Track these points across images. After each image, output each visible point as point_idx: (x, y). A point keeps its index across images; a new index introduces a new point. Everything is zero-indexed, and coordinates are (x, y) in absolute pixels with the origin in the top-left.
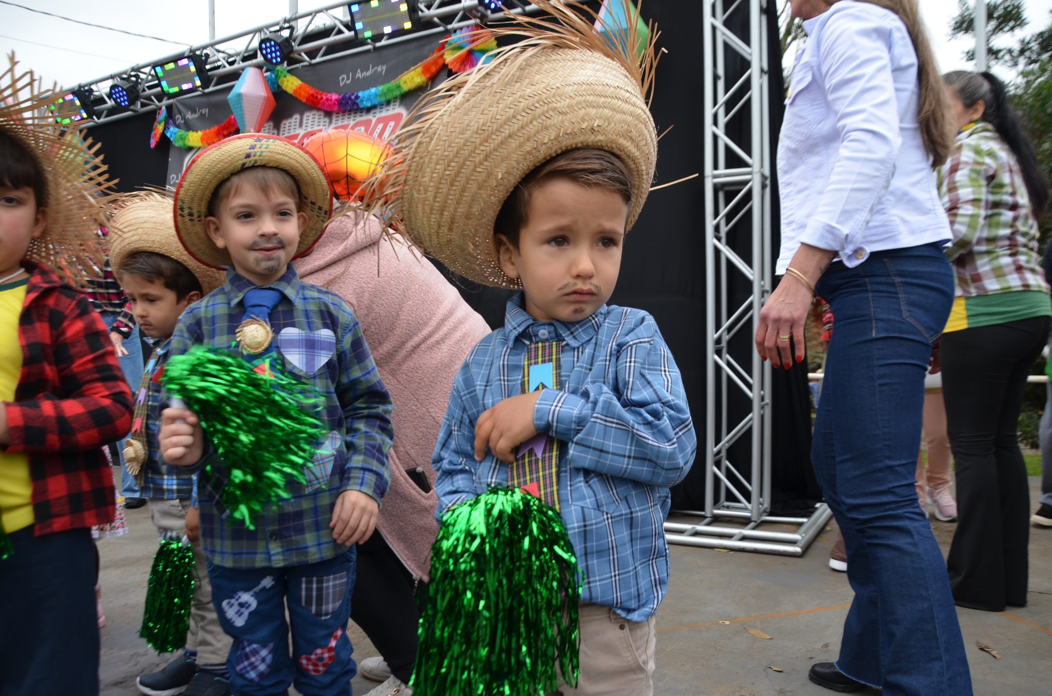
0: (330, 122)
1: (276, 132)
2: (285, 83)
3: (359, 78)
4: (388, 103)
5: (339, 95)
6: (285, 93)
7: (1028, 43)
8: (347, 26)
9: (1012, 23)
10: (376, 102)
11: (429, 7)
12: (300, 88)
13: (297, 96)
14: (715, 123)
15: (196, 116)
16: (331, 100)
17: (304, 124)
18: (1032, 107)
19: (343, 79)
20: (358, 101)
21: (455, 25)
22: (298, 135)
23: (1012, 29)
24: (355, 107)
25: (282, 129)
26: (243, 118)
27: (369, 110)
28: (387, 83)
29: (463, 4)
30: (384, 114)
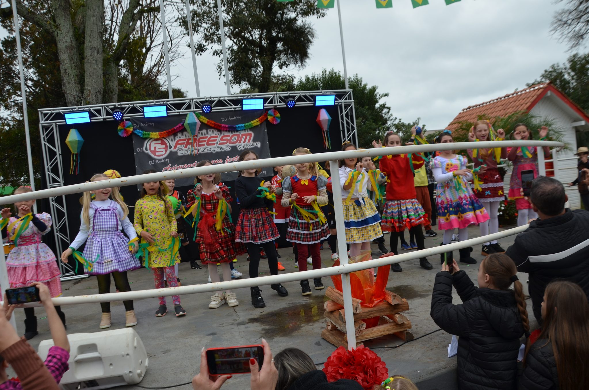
0: (221, 134)
2: (202, 119)
3: (230, 119)
4: (245, 130)
5: (228, 125)
10: (242, 129)
13: (208, 124)
15: (146, 126)
16: (225, 127)
17: (209, 133)
19: (223, 119)
20: (237, 128)
21: (266, 107)
24: (234, 130)
25: (198, 134)
27: (237, 131)
28: (246, 123)
29: (276, 104)
30: (244, 133)
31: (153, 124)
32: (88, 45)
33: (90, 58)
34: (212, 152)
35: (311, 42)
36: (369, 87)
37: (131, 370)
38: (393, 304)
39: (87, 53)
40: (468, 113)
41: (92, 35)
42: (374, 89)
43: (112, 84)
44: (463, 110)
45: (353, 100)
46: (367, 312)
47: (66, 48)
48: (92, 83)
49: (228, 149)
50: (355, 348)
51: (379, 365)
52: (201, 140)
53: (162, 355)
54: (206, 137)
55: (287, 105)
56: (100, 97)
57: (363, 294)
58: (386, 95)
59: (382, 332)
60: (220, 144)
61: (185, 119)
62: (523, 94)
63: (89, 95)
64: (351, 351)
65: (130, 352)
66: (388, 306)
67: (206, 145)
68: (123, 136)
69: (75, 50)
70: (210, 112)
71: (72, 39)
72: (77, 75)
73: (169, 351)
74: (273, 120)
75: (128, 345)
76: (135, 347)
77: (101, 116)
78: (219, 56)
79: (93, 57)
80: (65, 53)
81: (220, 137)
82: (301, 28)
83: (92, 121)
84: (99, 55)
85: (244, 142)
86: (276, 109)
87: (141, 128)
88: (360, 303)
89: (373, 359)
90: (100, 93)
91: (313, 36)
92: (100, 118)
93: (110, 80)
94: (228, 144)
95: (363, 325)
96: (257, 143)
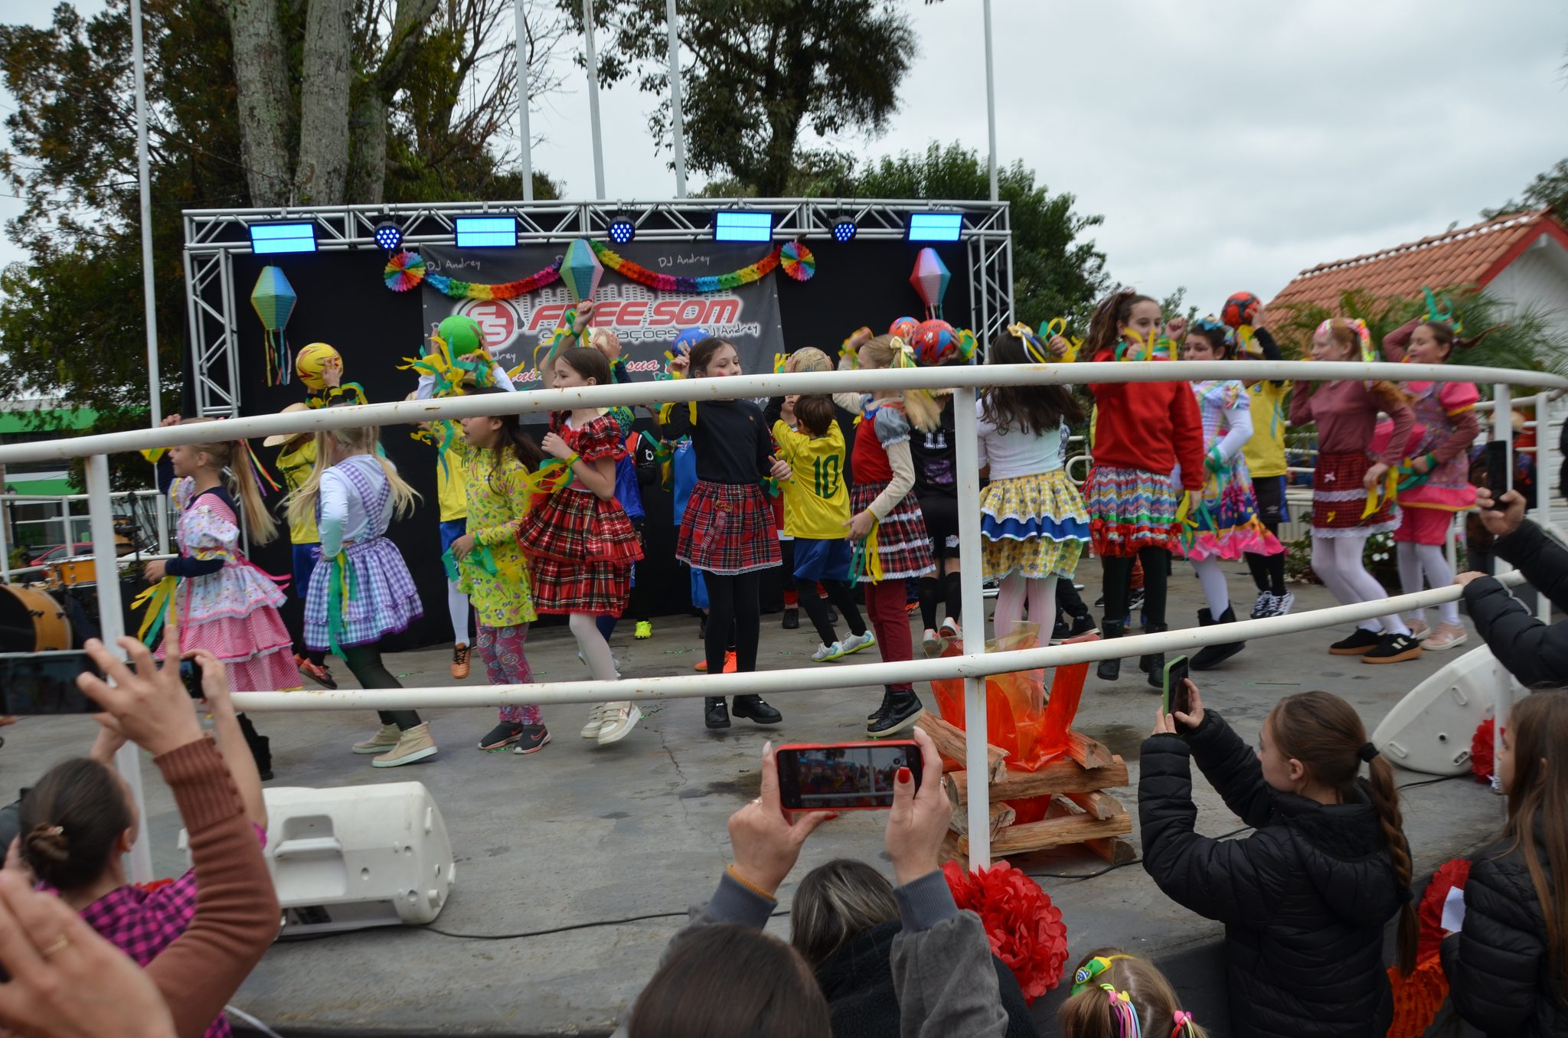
0: (656, 298)
3: (681, 262)
4: (719, 291)
5: (676, 277)
10: (713, 289)
12: (626, 264)
13: (623, 271)
15: (460, 266)
16: (667, 281)
17: (625, 295)
19: (663, 262)
20: (698, 285)
22: (619, 302)
24: (691, 289)
26: (589, 288)
27: (699, 294)
28: (722, 274)
29: (805, 230)
30: (717, 298)
31: (479, 264)
32: (313, 46)
33: (318, 81)
35: (904, 68)
36: (1051, 196)
37: (415, 888)
38: (1087, 766)
39: (311, 67)
40: (1315, 282)
41: (324, 19)
42: (1064, 204)
43: (371, 152)
44: (1304, 273)
45: (1008, 231)
46: (1020, 783)
47: (256, 50)
48: (318, 147)
50: (987, 867)
51: (1044, 913)
53: (488, 858)
54: (617, 304)
55: (834, 234)
56: (338, 185)
57: (1012, 736)
58: (1096, 221)
59: (1053, 835)
61: (564, 255)
62: (1470, 238)
63: (309, 180)
64: (977, 873)
65: (415, 842)
66: (1075, 770)
68: (396, 288)
69: (280, 58)
70: (630, 240)
71: (271, 28)
72: (280, 125)
73: (506, 849)
74: (796, 270)
75: (410, 824)
76: (427, 832)
77: (344, 236)
78: (658, 93)
79: (325, 79)
80: (252, 64)
81: (654, 306)
82: (880, 28)
83: (320, 248)
84: (341, 75)
85: (717, 321)
86: (803, 241)
87: (445, 272)
88: (1005, 759)
89: (1031, 900)
90: (340, 175)
91: (911, 51)
92: (341, 242)
93: (366, 142)
95: (1007, 813)
96: (752, 325)
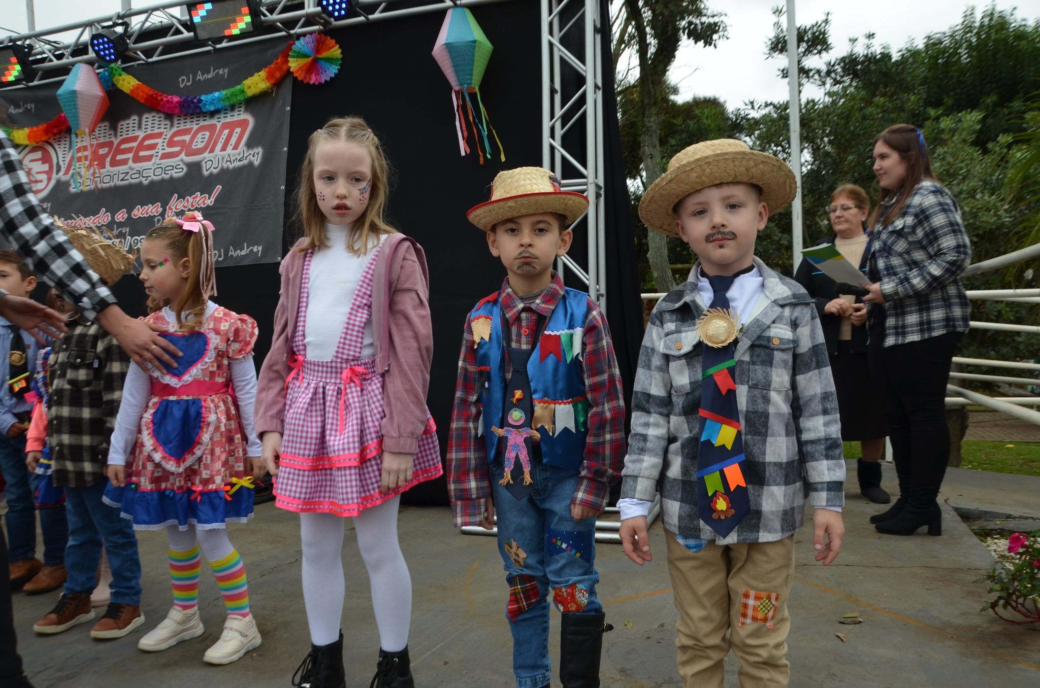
0: (172, 126)
1: (112, 132)
2: (121, 82)
3: (199, 79)
4: (232, 108)
5: (181, 97)
6: (121, 92)
7: (833, 66)
8: (184, 25)
9: (819, 47)
10: (220, 106)
11: (271, 10)
12: (137, 88)
13: (134, 96)
14: (552, 136)
15: (21, 111)
16: (172, 102)
17: (144, 127)
18: (837, 124)
19: (183, 80)
20: (201, 105)
21: (297, 30)
22: (138, 136)
23: (820, 52)
24: (198, 111)
25: (119, 130)
26: (76, 117)
27: (212, 114)
28: (233, 86)
29: (307, 11)
30: (229, 119)
31: (33, 106)
34: (140, 183)
49: (178, 173)
52: (124, 146)
54: (134, 139)
60: (165, 156)
67: (130, 162)
74: (309, 71)
81: (168, 137)
85: (224, 149)
94: (183, 156)
96: (256, 150)
